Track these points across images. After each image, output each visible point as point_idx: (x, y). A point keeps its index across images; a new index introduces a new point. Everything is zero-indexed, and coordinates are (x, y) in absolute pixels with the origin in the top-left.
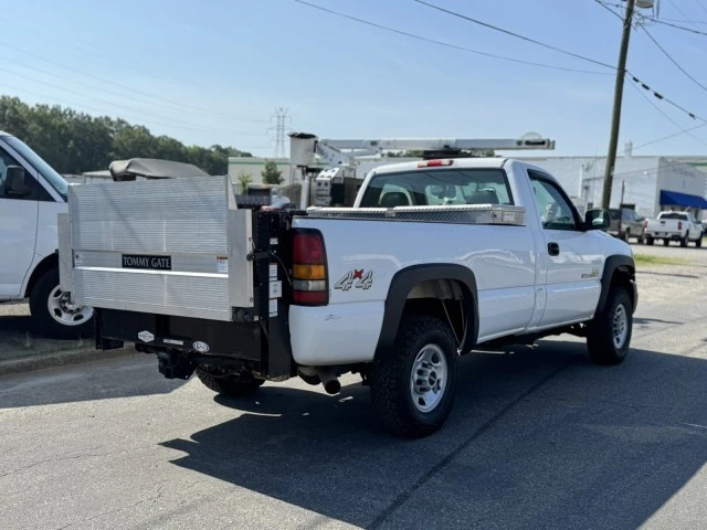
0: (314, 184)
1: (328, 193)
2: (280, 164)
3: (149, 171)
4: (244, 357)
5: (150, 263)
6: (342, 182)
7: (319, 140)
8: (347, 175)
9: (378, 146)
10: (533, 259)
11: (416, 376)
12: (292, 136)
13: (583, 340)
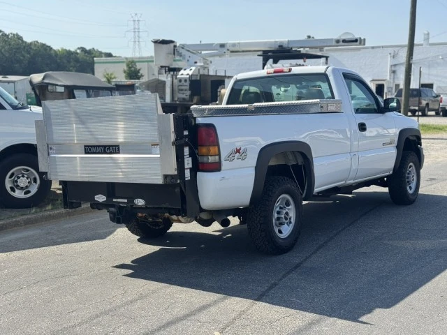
0: (175, 81)
1: (188, 88)
2: (139, 62)
3: (61, 81)
4: (170, 207)
5: (104, 150)
6: (198, 78)
7: (178, 45)
8: (201, 72)
9: (226, 48)
10: (349, 133)
11: (276, 215)
12: (156, 42)
13: (386, 190)
